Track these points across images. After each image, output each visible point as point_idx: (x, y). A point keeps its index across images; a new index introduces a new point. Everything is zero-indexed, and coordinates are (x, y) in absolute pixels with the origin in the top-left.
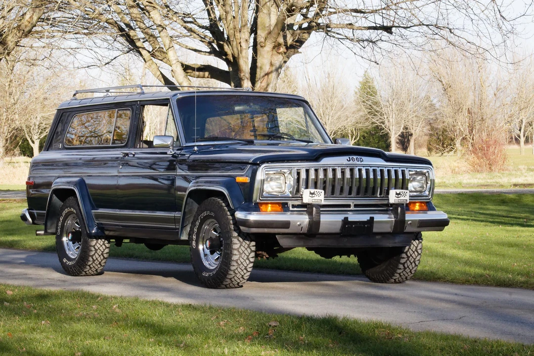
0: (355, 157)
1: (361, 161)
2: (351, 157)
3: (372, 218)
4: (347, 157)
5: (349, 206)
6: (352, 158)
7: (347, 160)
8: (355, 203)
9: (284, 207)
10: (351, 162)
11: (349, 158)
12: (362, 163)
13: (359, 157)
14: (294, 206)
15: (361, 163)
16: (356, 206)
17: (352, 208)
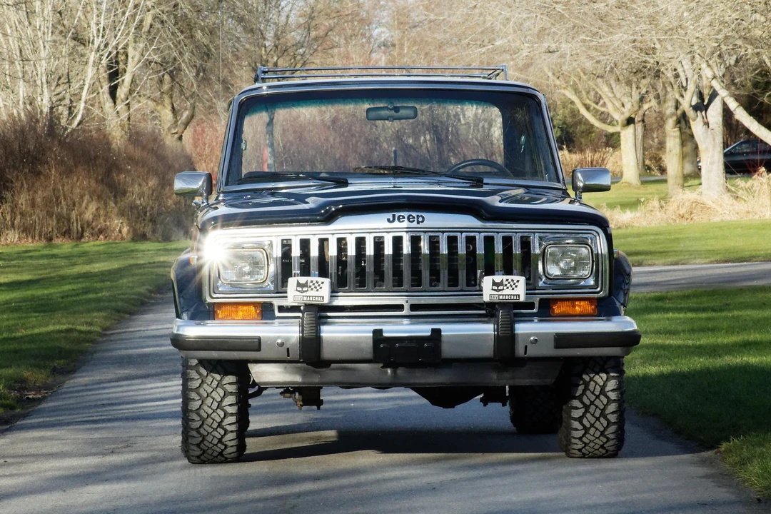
0: (406, 214)
1: (418, 223)
2: (397, 214)
3: (437, 332)
4: (390, 216)
5: (400, 307)
6: (399, 216)
7: (389, 220)
8: (410, 302)
9: (266, 312)
10: (396, 224)
11: (394, 216)
12: (421, 225)
13: (414, 214)
14: (281, 309)
15: (418, 226)
16: (413, 307)
17: (406, 312)
